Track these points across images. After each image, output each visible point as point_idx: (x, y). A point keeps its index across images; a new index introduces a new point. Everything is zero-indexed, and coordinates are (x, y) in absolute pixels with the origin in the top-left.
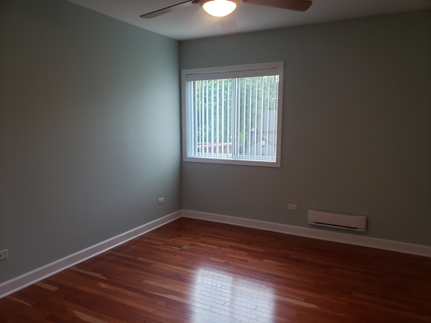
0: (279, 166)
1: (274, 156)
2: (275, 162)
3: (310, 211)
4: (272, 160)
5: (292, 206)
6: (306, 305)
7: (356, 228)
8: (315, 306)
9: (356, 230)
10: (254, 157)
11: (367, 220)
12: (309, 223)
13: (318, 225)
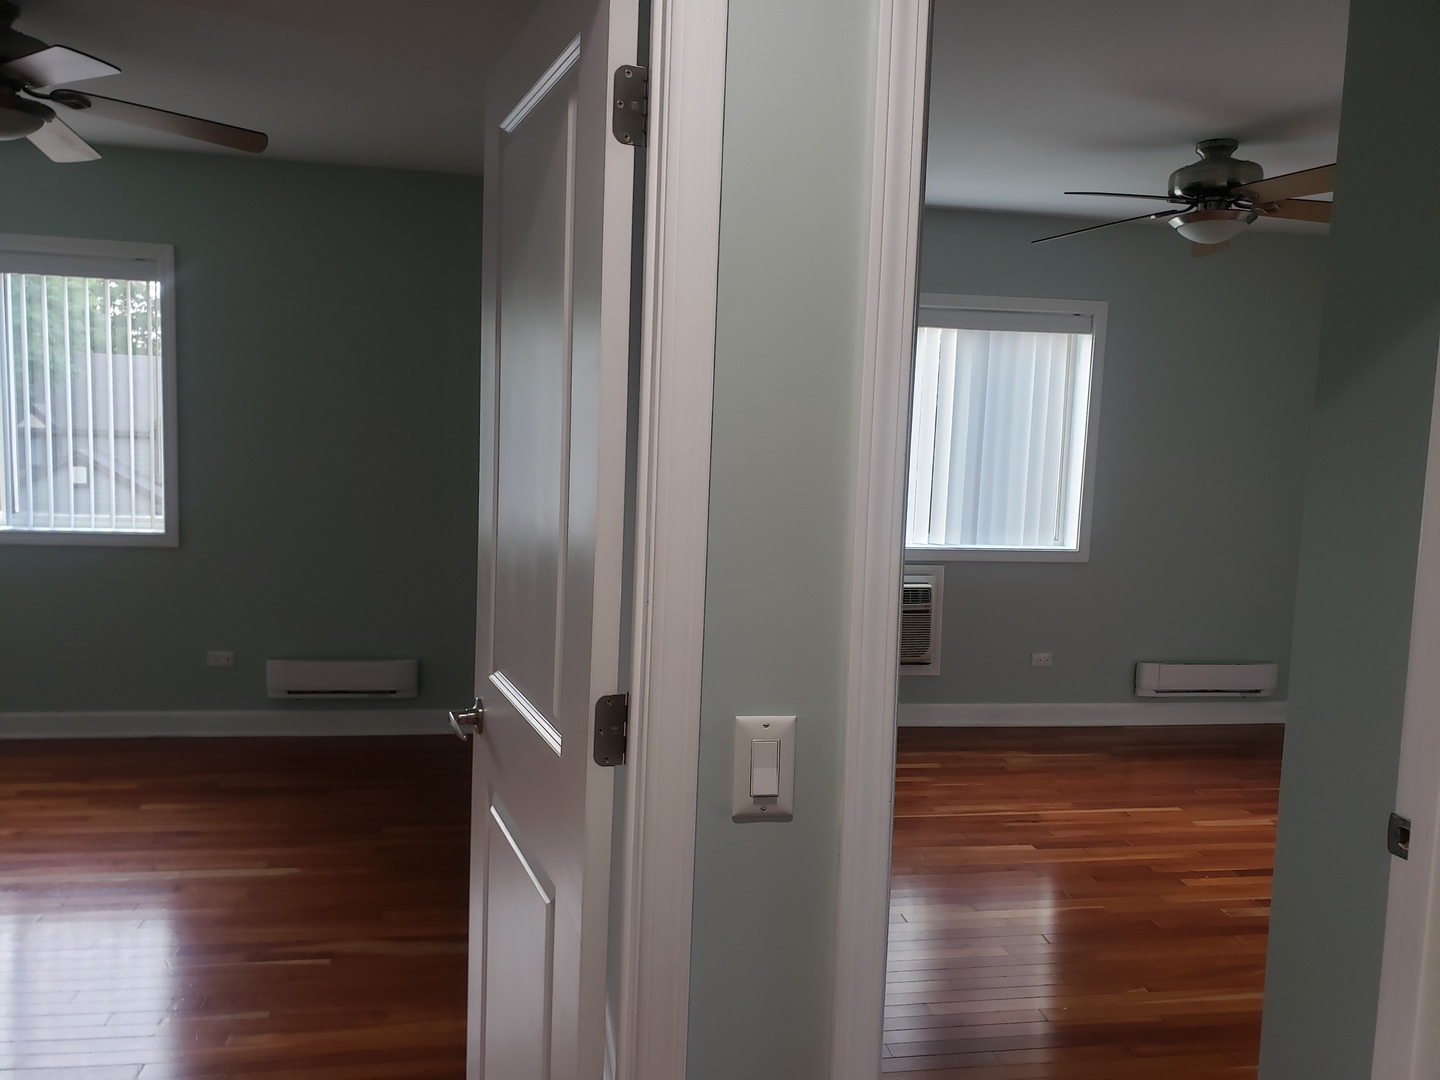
0: (174, 542)
1: (157, 514)
2: (162, 531)
3: (270, 664)
4: (151, 528)
5: (219, 657)
6: (271, 872)
7: (394, 692)
8: (293, 870)
9: (393, 696)
10: (69, 518)
11: (420, 668)
12: (271, 695)
13: (298, 699)
